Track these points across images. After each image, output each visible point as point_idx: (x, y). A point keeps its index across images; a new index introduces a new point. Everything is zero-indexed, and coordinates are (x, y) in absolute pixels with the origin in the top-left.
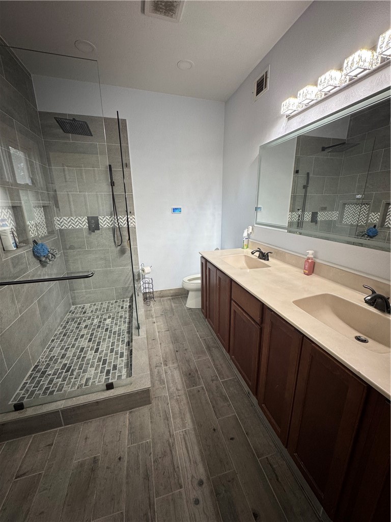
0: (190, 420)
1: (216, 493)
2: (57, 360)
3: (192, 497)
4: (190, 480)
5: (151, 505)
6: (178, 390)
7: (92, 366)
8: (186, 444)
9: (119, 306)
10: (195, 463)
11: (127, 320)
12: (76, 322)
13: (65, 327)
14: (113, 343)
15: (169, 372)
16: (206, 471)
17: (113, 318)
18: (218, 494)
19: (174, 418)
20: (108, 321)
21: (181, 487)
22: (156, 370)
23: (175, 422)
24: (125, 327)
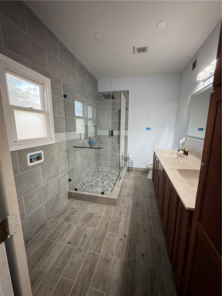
0: (129, 217)
1: (130, 241)
2: (89, 182)
3: (120, 237)
4: (121, 233)
5: (106, 233)
6: (129, 206)
7: (100, 187)
8: (125, 223)
9: (116, 170)
10: (126, 230)
11: (117, 176)
12: (98, 172)
13: (94, 173)
14: (109, 183)
15: (128, 199)
16: (129, 233)
17: (112, 174)
18: (130, 242)
19: (123, 214)
20: (110, 175)
21: (117, 233)
22: (123, 197)
23: (123, 216)
24: (115, 178)
